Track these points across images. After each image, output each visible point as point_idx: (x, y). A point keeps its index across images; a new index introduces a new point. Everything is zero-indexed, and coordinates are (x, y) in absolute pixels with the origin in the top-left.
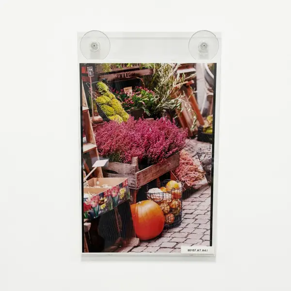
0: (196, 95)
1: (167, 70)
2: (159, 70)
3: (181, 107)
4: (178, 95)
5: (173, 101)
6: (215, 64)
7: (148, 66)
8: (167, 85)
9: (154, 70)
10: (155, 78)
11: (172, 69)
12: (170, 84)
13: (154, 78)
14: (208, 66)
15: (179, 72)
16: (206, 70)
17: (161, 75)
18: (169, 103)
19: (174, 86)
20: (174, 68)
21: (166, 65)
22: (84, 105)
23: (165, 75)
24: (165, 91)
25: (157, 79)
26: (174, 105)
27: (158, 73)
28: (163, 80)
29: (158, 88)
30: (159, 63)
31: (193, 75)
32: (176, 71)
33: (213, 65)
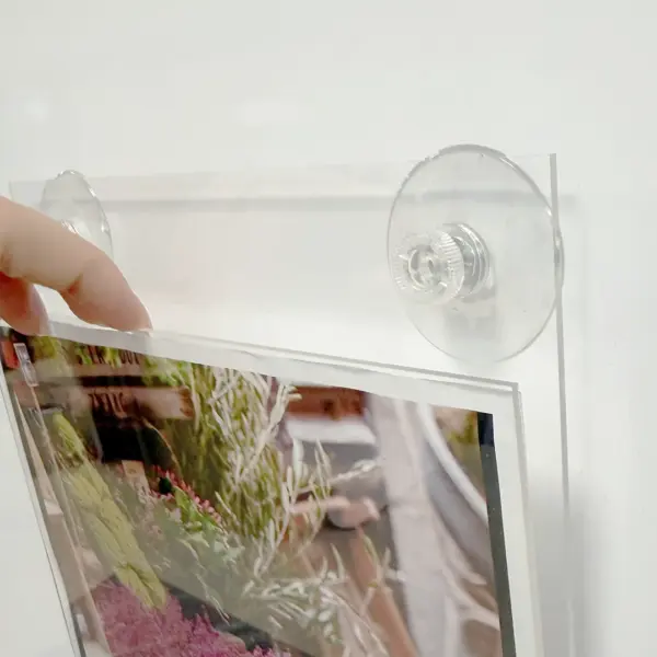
0: (397, 587)
1: (245, 411)
2: (210, 402)
3: (337, 632)
4: (316, 566)
5: (298, 585)
6: (484, 422)
7: (169, 373)
8: (261, 494)
9: (195, 398)
10: (209, 445)
11: (262, 409)
12: (272, 495)
13: (203, 440)
14: (440, 423)
16: (429, 450)
17: (225, 432)
18: (287, 591)
19: (290, 508)
20: (271, 405)
21: (234, 381)
22: (45, 494)
23: (240, 434)
24: (259, 525)
25: (215, 449)
26: (310, 613)
27: (212, 419)
28: (235, 458)
29: (228, 497)
30: (205, 363)
31: (367, 466)
32: (282, 425)
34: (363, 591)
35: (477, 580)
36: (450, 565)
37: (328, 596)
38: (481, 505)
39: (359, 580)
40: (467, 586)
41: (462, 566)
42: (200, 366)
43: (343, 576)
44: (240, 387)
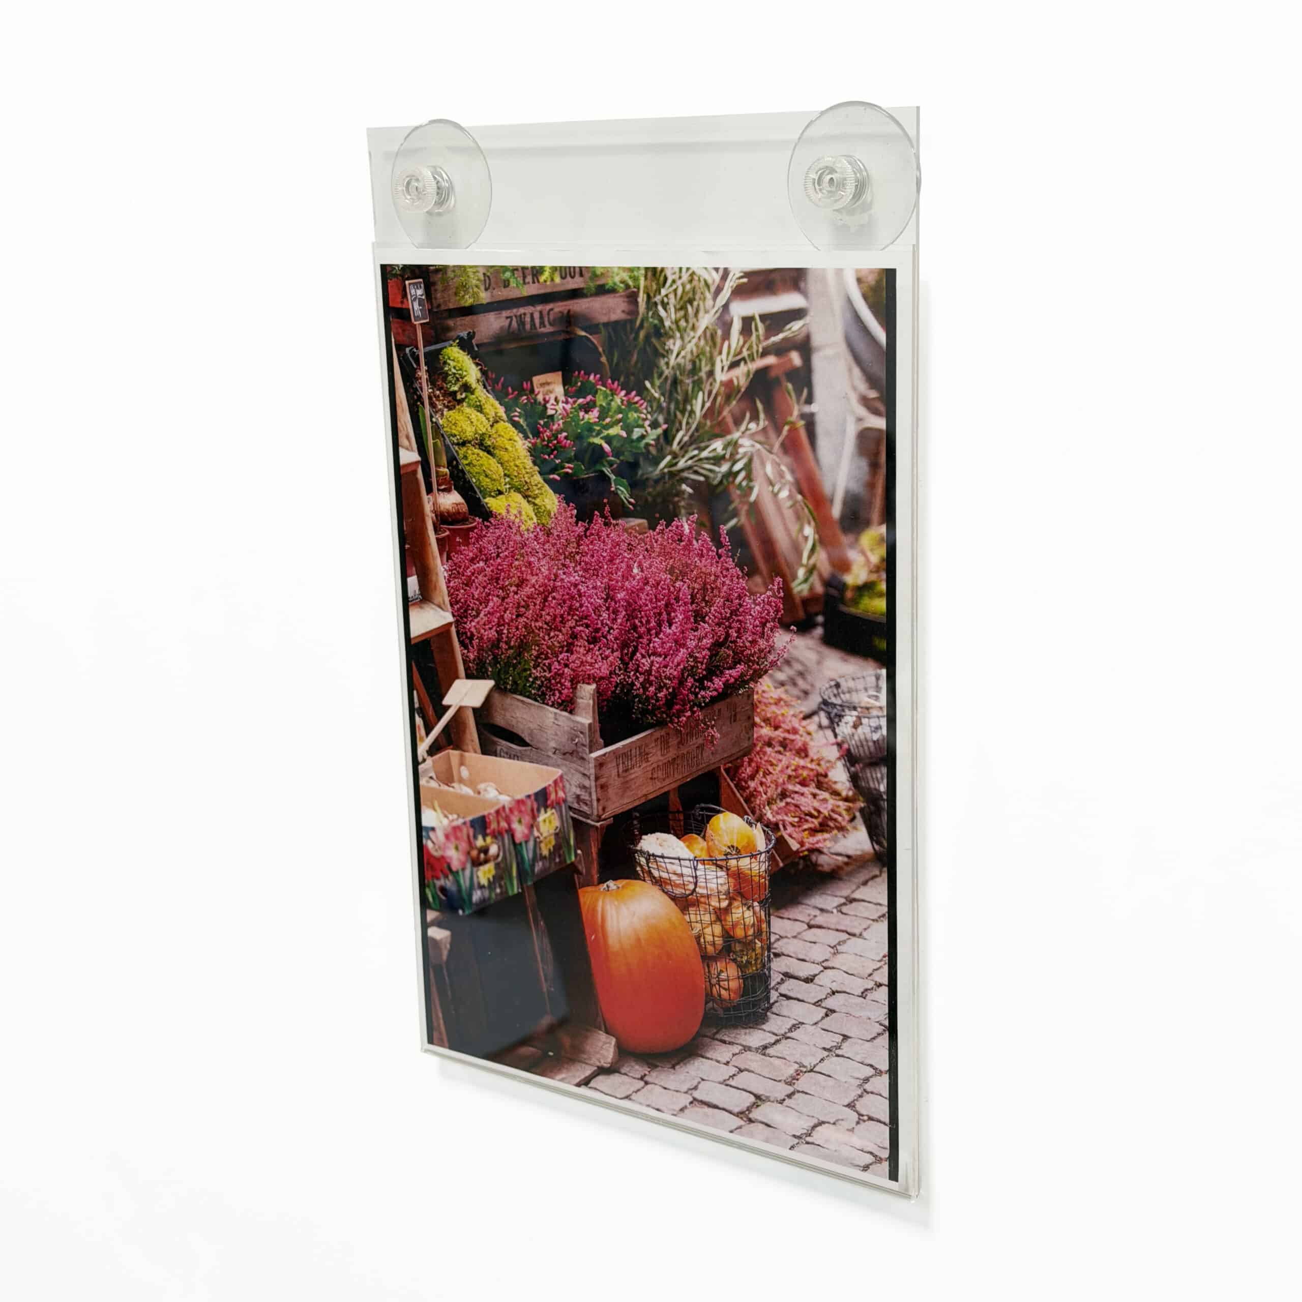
0: (810, 422)
1: (691, 301)
2: (658, 299)
3: (749, 477)
4: (738, 422)
5: (718, 445)
6: (890, 275)
7: (617, 279)
8: (695, 370)
9: (642, 298)
10: (647, 337)
11: (709, 296)
12: (705, 369)
13: (642, 334)
14: (859, 280)
15: (741, 309)
16: (849, 301)
17: (667, 323)
18: (705, 454)
19: (721, 376)
20: (719, 290)
21: (685, 277)
22: (403, 441)
23: (683, 323)
24: (687, 400)
25: (654, 340)
26: (725, 468)
27: (656, 315)
28: (674, 345)
29: (657, 382)
30: (659, 265)
31: (796, 326)
32: (726, 307)
33: (879, 282)
34: (779, 431)
35: (873, 394)
36: (854, 388)
37: (747, 445)
38: (881, 335)
39: (776, 421)
40: (865, 401)
41: (863, 387)
42: (654, 270)
43: (763, 422)
44: (691, 281)
